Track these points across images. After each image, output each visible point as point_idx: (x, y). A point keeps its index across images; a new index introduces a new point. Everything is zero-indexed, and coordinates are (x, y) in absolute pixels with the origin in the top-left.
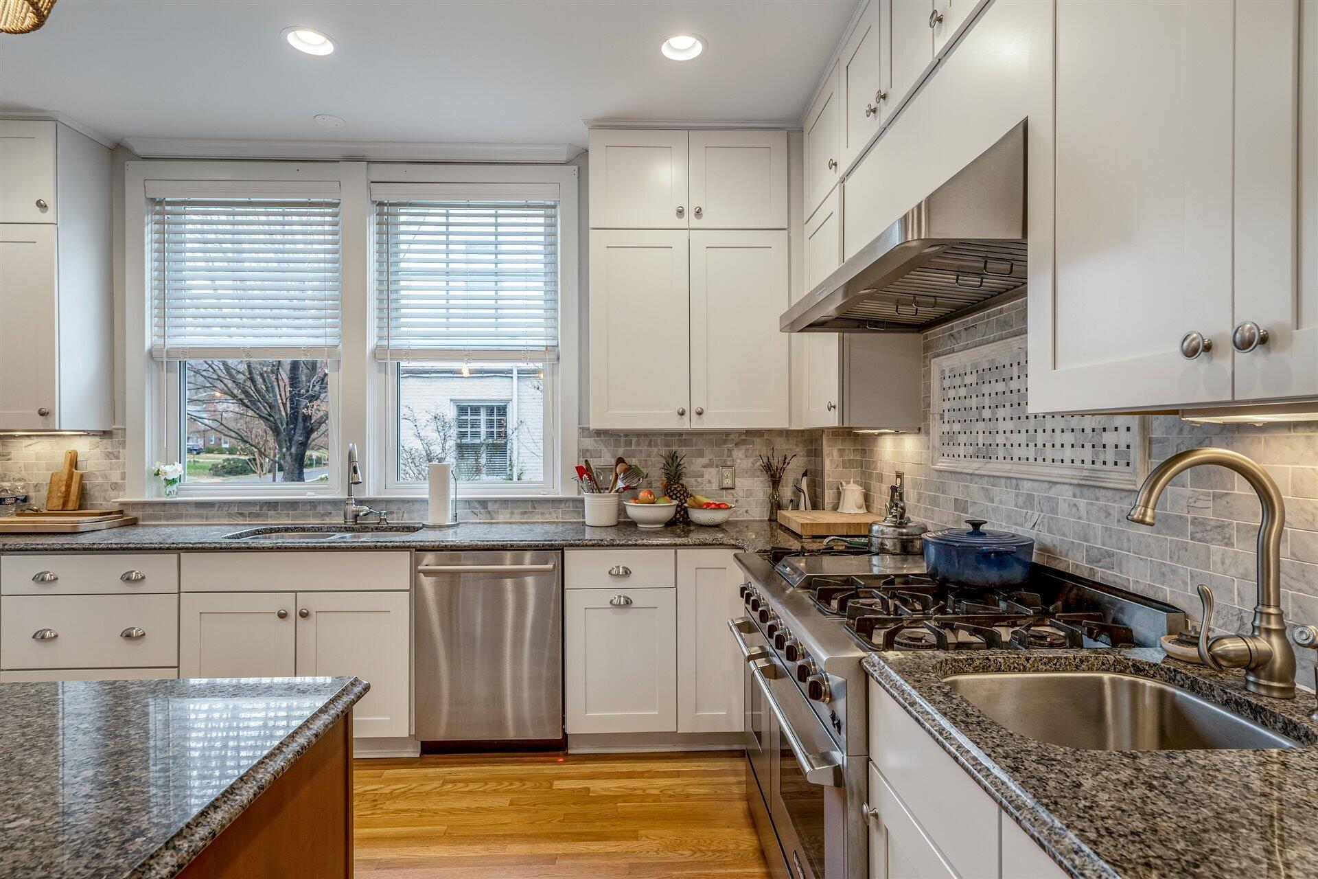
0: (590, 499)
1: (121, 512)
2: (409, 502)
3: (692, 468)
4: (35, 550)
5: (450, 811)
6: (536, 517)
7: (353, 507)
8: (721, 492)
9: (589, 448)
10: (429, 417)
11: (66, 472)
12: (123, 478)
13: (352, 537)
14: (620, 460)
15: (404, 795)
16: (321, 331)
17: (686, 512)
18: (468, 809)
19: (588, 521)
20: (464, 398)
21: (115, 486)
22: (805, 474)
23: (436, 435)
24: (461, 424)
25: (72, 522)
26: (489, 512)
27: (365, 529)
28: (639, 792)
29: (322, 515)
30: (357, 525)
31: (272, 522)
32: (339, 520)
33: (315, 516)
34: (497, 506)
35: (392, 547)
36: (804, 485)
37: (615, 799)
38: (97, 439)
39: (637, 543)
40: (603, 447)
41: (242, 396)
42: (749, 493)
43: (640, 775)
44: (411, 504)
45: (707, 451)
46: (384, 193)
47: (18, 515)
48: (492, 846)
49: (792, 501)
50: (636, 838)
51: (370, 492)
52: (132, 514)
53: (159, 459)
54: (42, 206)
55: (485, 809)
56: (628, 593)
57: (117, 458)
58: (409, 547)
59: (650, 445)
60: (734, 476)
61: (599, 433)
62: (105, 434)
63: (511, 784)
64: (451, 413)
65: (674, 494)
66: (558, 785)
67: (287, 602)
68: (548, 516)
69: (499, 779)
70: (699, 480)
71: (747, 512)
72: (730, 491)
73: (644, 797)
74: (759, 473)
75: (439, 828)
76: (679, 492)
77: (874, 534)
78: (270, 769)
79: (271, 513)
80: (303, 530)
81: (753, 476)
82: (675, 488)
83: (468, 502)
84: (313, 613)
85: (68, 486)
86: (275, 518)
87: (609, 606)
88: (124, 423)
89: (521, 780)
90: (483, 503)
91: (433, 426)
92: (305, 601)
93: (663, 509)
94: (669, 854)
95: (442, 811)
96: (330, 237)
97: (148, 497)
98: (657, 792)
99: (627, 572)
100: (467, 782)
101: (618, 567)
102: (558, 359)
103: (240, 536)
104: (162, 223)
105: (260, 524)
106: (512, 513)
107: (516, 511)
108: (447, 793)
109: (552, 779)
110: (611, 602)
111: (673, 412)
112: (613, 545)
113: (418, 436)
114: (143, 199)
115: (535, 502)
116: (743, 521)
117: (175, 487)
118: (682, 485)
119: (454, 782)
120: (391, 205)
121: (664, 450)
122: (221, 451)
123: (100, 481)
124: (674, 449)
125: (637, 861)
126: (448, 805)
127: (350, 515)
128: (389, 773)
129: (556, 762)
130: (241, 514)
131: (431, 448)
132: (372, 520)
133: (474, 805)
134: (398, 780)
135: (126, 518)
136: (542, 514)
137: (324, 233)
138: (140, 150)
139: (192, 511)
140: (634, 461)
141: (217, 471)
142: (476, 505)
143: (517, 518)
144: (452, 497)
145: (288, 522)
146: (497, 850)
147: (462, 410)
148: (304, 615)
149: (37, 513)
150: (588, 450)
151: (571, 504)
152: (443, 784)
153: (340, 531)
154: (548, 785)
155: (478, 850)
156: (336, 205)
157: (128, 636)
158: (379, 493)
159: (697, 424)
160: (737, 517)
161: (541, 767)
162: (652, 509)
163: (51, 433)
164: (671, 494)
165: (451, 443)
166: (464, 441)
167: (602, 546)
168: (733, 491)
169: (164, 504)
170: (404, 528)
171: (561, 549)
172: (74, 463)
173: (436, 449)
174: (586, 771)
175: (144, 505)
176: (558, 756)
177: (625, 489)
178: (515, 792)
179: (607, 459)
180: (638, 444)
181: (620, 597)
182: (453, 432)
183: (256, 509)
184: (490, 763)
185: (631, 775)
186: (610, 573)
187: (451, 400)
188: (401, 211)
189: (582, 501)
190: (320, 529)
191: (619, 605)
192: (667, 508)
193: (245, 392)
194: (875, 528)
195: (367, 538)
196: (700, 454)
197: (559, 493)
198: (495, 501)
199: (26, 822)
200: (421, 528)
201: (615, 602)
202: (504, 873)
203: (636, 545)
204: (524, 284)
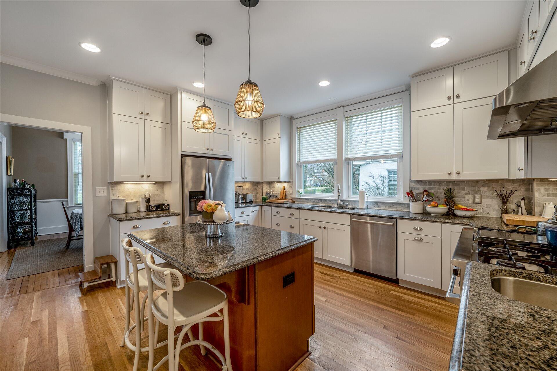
0: (412, 204)
1: (292, 200)
2: (354, 201)
3: (459, 194)
4: (276, 206)
5: (357, 288)
6: (394, 208)
7: (339, 202)
8: (474, 205)
9: (414, 186)
10: (378, 176)
11: (283, 191)
12: (292, 192)
13: (338, 210)
14: (425, 191)
15: (347, 280)
16: (332, 155)
17: (453, 211)
18: (362, 289)
19: (411, 211)
20: (391, 169)
21: (291, 194)
22: (523, 199)
23: (381, 181)
24: (390, 178)
25: (283, 201)
26: (378, 206)
27: (342, 208)
28: (421, 304)
29: (333, 203)
30: (340, 207)
31: (321, 204)
32: (336, 205)
33: (331, 204)
34: (381, 204)
35: (345, 213)
36: (523, 204)
37: (411, 302)
38: (288, 183)
39: (425, 219)
40: (419, 186)
41: (328, 171)
42: (490, 206)
43: (424, 299)
44: (355, 202)
45: (467, 188)
46: (348, 114)
47: (275, 199)
48: (367, 300)
49: (514, 210)
50: (414, 315)
51: (344, 198)
52: (294, 200)
53: (299, 188)
54: (278, 134)
55: (367, 291)
56: (422, 237)
57: (291, 188)
58: (349, 213)
59: (439, 185)
60: (481, 198)
61: (418, 181)
62: (289, 182)
63: (377, 287)
64: (386, 174)
65: (449, 204)
66: (392, 292)
67: (321, 224)
68: (398, 208)
69: (374, 285)
70: (463, 199)
71: (488, 213)
72: (479, 204)
73: (422, 305)
74: (496, 198)
75: (353, 290)
76: (451, 203)
77: (539, 226)
78: (291, 248)
79: (321, 202)
80: (327, 207)
81: (492, 198)
82: (449, 202)
83: (372, 202)
84: (326, 228)
85: (283, 194)
86: (322, 204)
87: (414, 240)
88: (292, 180)
89: (381, 287)
90: (376, 203)
91: (379, 179)
92: (325, 225)
93: (442, 209)
94: (425, 324)
95: (355, 287)
96: (335, 129)
97: (296, 197)
98: (428, 306)
99: (421, 229)
100: (364, 282)
101: (418, 227)
102: (402, 157)
103: (313, 207)
104: (299, 133)
105: (318, 204)
106: (386, 207)
107: (387, 206)
108: (358, 283)
109: (390, 290)
110: (414, 239)
111: (446, 173)
112: (415, 219)
113: (374, 182)
114: (296, 128)
115: (394, 204)
116: (486, 217)
117: (301, 195)
118: (453, 201)
119: (361, 281)
120: (350, 117)
121: (446, 187)
122: (324, 186)
123: (288, 193)
124: (450, 187)
125: (411, 321)
126: (357, 286)
127: (338, 204)
128: (344, 274)
129: (394, 286)
130: (315, 202)
131: (378, 186)
132: (344, 206)
133: (364, 289)
134: (346, 276)
135: (293, 201)
136: (396, 208)
137: (333, 128)
138: (295, 117)
139: (305, 200)
140: (432, 191)
141: (323, 191)
142: (374, 203)
143: (387, 208)
144: (366, 200)
145: (324, 205)
146: (367, 301)
147: (390, 173)
148: (325, 228)
149: (278, 199)
150: (413, 187)
151: (407, 205)
152: (357, 281)
153: (336, 208)
154: (389, 291)
155: (362, 299)
156: (336, 120)
157: (291, 227)
158: (347, 198)
159: (457, 178)
160: (483, 215)
161: (388, 286)
162: (437, 209)
163: (280, 182)
164: (447, 204)
165: (386, 184)
166: (390, 183)
167: (411, 219)
168: (480, 204)
169: (300, 198)
170: (352, 208)
171: (396, 219)
172: (284, 189)
173: (380, 186)
174: (403, 291)
175: (296, 198)
176: (395, 285)
177: (426, 201)
178: (377, 289)
179: (421, 190)
180: (434, 185)
181: (418, 237)
182: (387, 180)
183: (317, 201)
184: (372, 280)
185: (419, 298)
186: (414, 228)
187: (386, 170)
188: (353, 118)
189: (409, 204)
190: (331, 207)
191: (417, 240)
192: (443, 209)
193: (329, 170)
194: (540, 223)
195: (342, 210)
196: (464, 189)
197: (402, 201)
198: (380, 202)
199: (257, 245)
200: (356, 209)
201: (416, 239)
202: (367, 307)
203: (424, 220)
204: (390, 133)
